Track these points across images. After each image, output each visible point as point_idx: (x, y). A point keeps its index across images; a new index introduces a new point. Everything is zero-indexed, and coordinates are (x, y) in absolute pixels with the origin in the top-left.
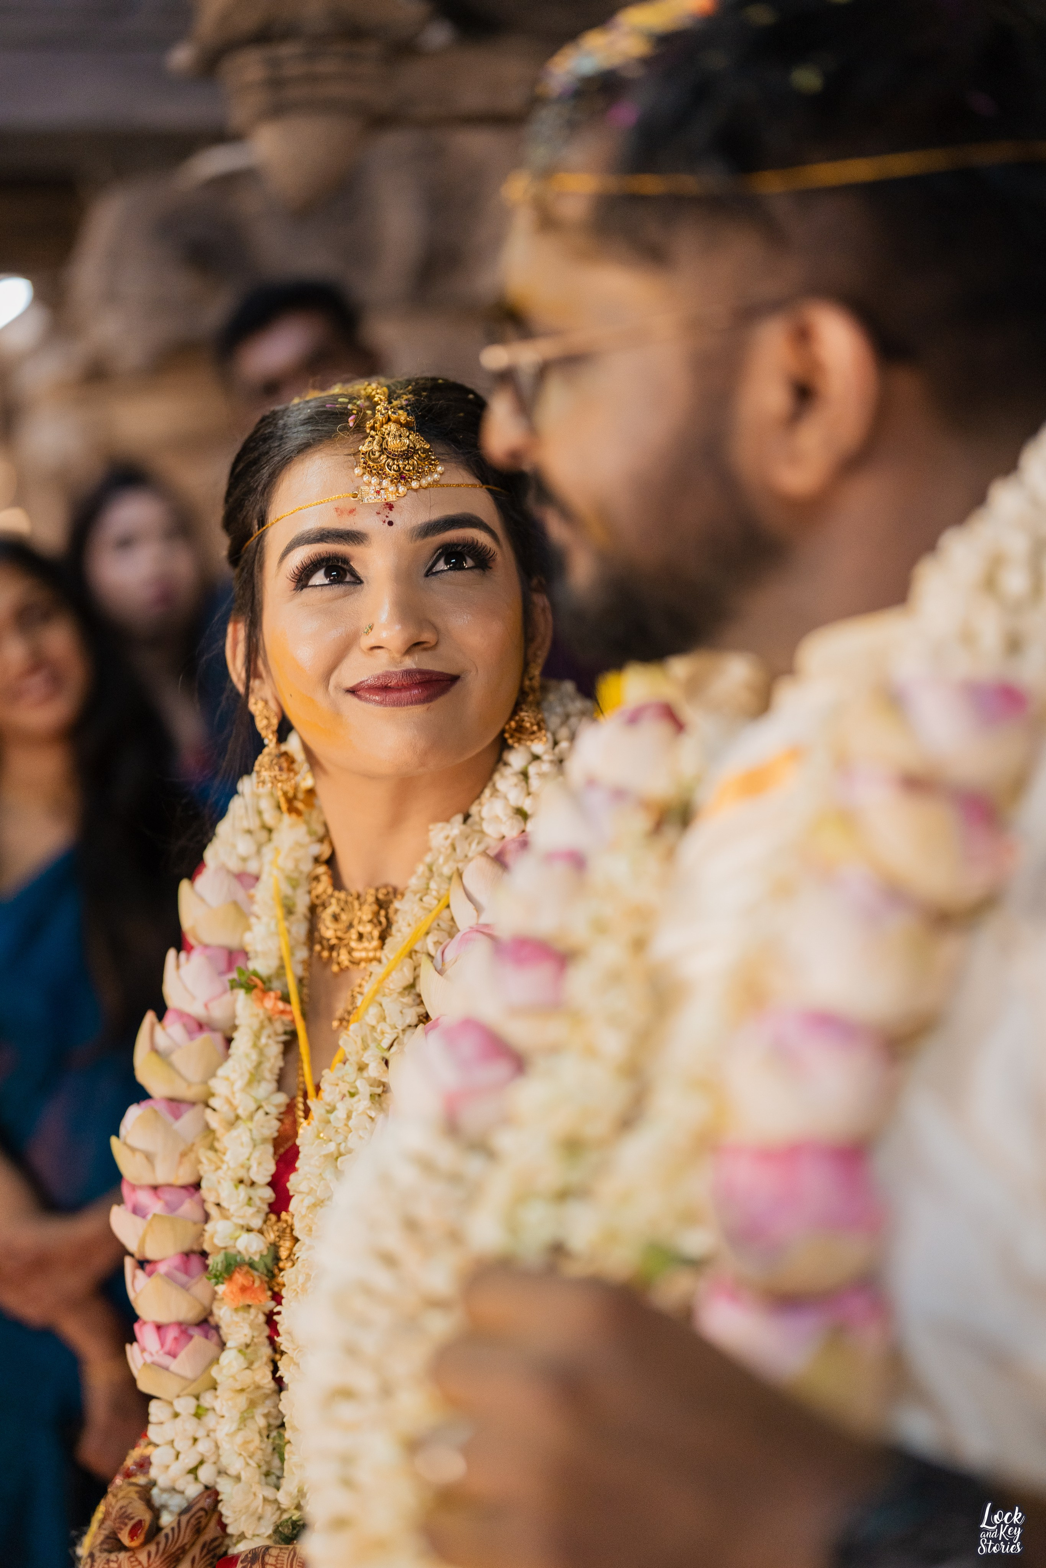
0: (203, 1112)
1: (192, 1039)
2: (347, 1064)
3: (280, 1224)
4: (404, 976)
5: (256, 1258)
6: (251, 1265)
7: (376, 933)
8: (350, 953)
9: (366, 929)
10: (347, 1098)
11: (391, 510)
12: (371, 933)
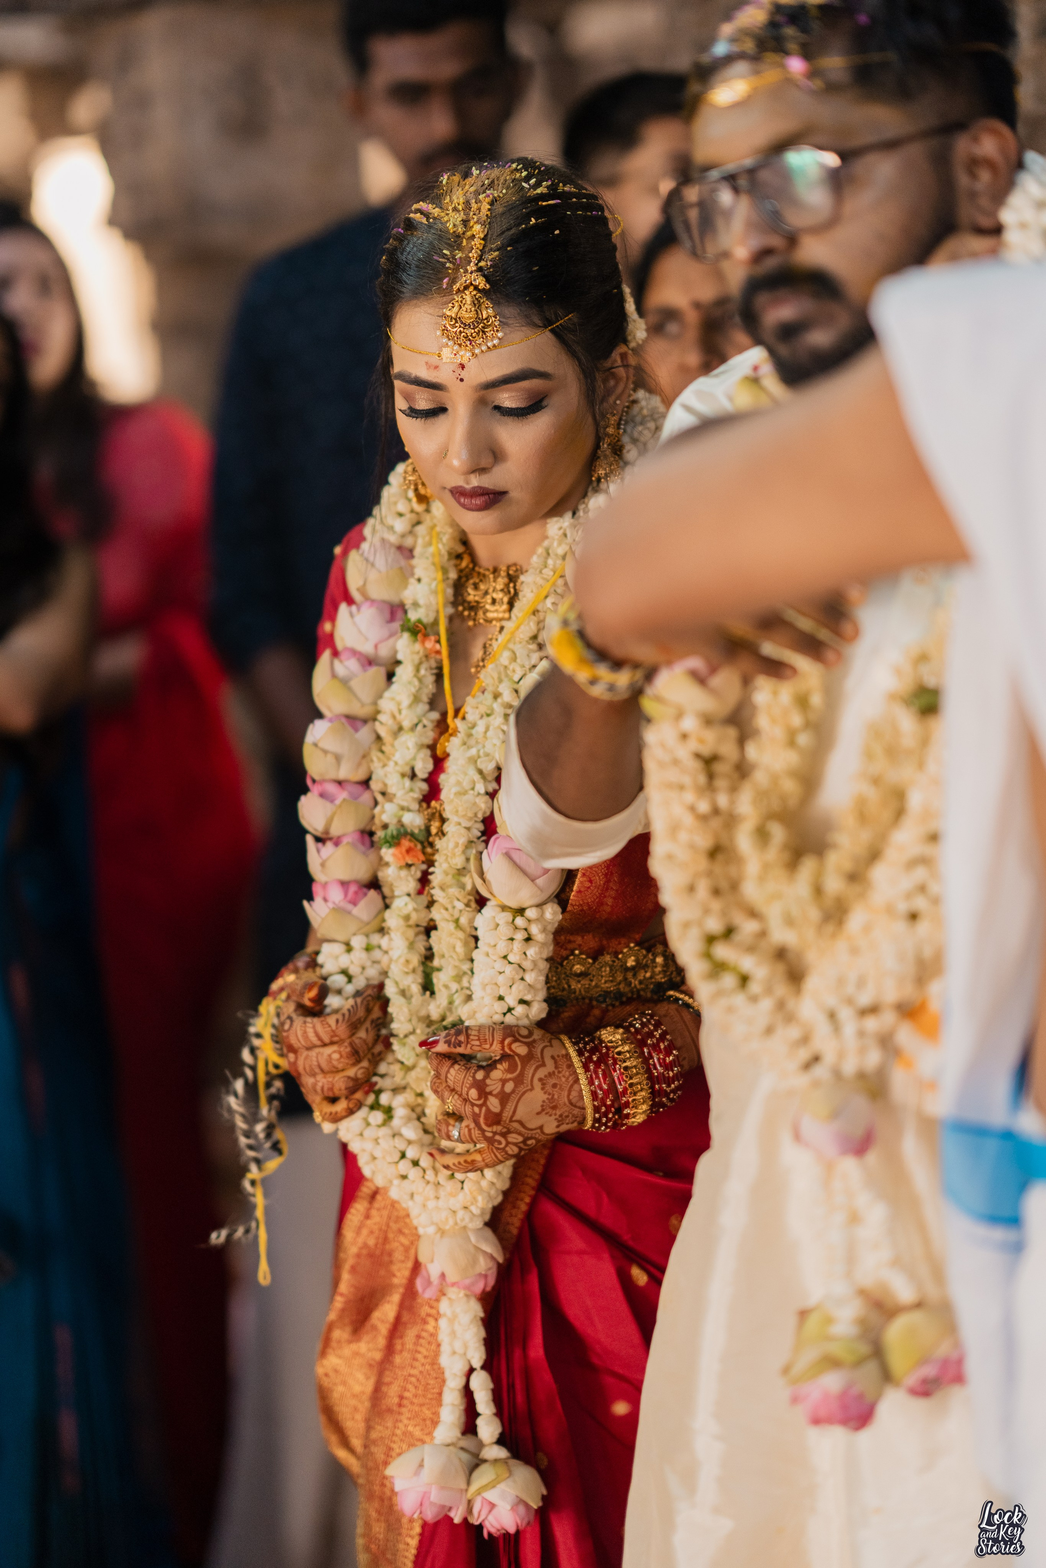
0: (374, 725)
1: (365, 671)
2: (486, 693)
3: (429, 810)
4: (530, 628)
5: (416, 831)
6: (412, 835)
7: (506, 599)
8: (484, 613)
9: (498, 596)
10: (485, 717)
11: (463, 370)
12: (502, 599)
